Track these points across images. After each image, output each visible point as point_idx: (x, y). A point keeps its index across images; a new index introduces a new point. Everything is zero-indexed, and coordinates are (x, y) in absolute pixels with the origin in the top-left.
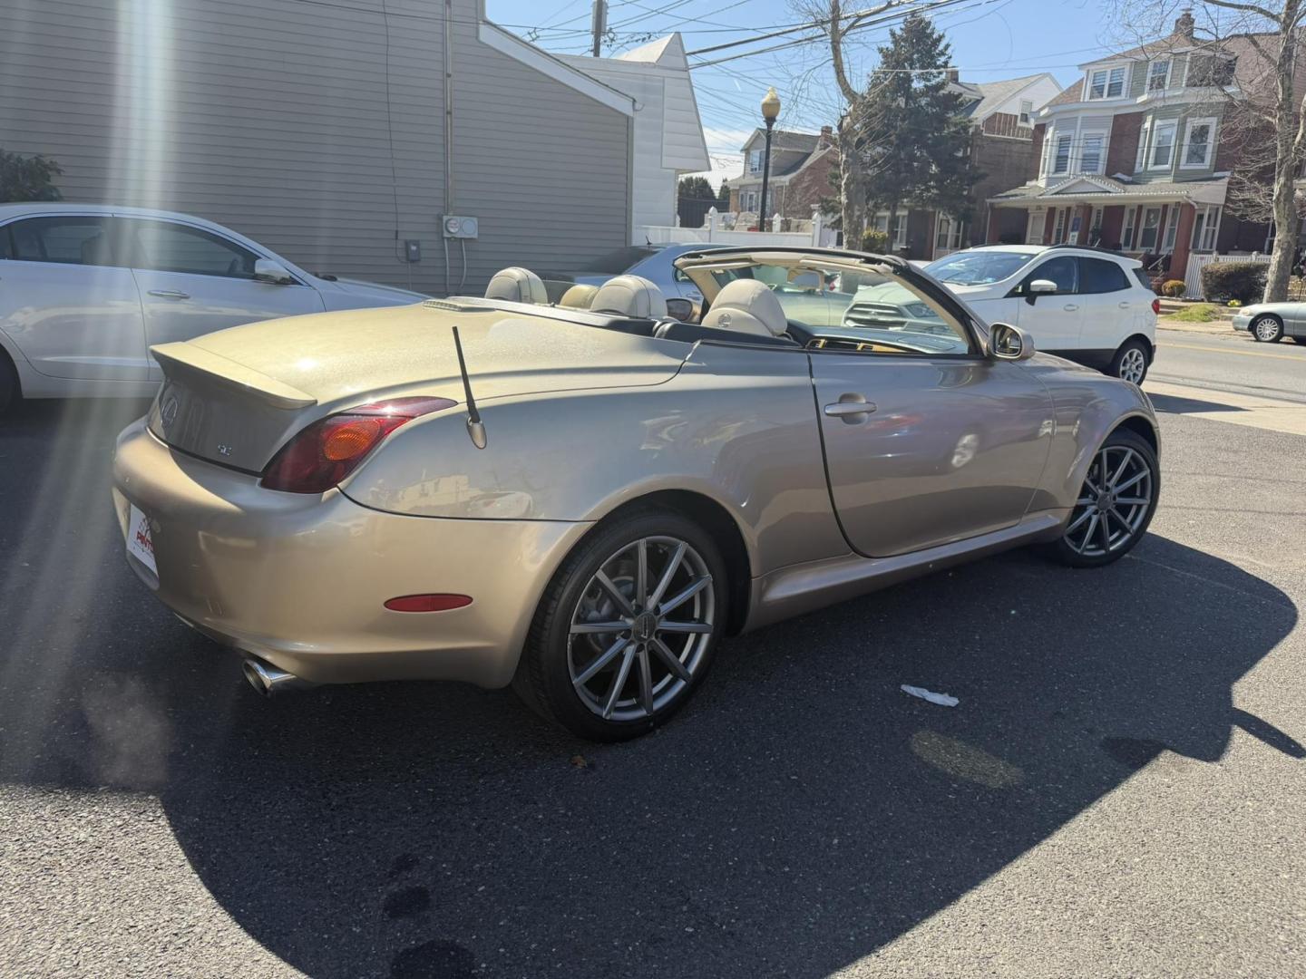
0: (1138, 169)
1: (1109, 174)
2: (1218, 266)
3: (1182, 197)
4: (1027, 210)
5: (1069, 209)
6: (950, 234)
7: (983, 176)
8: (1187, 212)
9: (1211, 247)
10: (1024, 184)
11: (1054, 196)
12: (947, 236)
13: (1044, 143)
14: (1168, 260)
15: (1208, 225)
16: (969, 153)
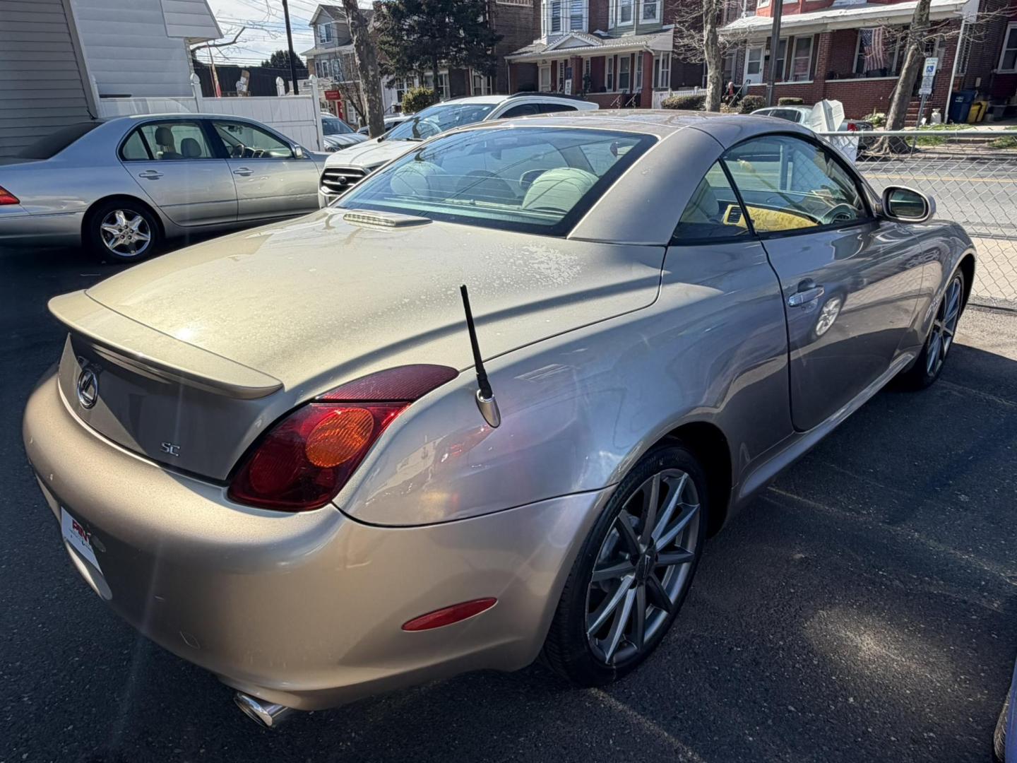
0: (611, 26)
1: (591, 31)
2: (672, 100)
3: (643, 46)
4: (536, 64)
5: (566, 61)
6: (482, 87)
7: (500, 38)
8: (647, 57)
9: (667, 85)
10: (532, 43)
11: (554, 51)
12: (480, 89)
13: (542, 7)
14: (638, 96)
15: (663, 68)
16: (487, 18)
